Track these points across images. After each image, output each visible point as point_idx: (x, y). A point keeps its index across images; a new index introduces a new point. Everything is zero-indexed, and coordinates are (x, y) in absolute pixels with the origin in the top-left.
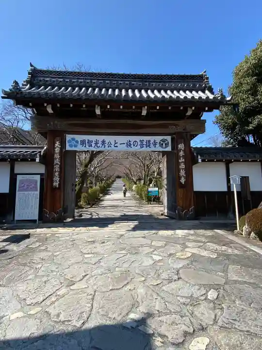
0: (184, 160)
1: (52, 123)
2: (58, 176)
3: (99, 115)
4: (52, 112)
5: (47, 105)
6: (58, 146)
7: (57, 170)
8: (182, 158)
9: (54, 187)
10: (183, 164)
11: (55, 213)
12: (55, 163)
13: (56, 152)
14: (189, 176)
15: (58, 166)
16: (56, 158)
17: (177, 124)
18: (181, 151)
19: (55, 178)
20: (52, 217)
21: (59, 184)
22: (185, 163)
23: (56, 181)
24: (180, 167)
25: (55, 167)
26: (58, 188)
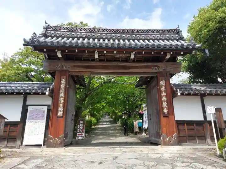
0: (165, 94)
1: (60, 65)
2: (62, 107)
4: (61, 56)
5: (58, 51)
6: (63, 83)
7: (61, 102)
8: (163, 92)
9: (58, 116)
10: (165, 97)
11: (58, 139)
12: (60, 96)
13: (62, 87)
14: (171, 107)
15: (63, 98)
16: (62, 92)
17: (159, 65)
18: (163, 86)
19: (59, 109)
20: (55, 142)
21: (63, 114)
22: (166, 96)
23: (60, 111)
24: (163, 99)
25: (60, 99)
26: (62, 117)
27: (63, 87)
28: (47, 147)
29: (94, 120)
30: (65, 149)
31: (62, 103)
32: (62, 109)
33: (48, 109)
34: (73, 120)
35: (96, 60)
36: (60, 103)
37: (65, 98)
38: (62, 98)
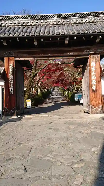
0: (95, 74)
1: (7, 52)
2: (12, 87)
3: (36, 45)
4: (7, 45)
5: (3, 41)
6: (11, 67)
7: (11, 83)
8: (93, 72)
9: (10, 94)
10: (94, 76)
11: (12, 110)
12: (10, 78)
14: (99, 84)
16: (11, 75)
17: (91, 48)
18: (93, 67)
19: (10, 88)
21: (13, 92)
22: (96, 75)
23: (11, 90)
24: (93, 78)
27: (12, 71)
32: (13, 89)
34: (23, 96)
35: (36, 46)
37: (13, 80)
38: (11, 80)
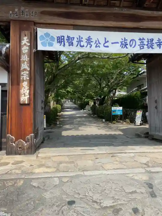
2: (27, 87)
6: (25, 44)
7: (25, 79)
9: (21, 103)
11: (24, 140)
12: (22, 69)
13: (24, 52)
15: (28, 72)
16: (24, 61)
19: (22, 91)
20: (20, 146)
21: (30, 99)
23: (24, 94)
25: (22, 73)
26: (28, 104)
27: (27, 51)
28: (8, 154)
29: (59, 107)
30: (37, 156)
31: (25, 81)
33: (2, 91)
34: (43, 109)
36: (23, 81)
38: (25, 72)
